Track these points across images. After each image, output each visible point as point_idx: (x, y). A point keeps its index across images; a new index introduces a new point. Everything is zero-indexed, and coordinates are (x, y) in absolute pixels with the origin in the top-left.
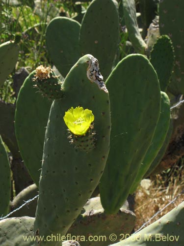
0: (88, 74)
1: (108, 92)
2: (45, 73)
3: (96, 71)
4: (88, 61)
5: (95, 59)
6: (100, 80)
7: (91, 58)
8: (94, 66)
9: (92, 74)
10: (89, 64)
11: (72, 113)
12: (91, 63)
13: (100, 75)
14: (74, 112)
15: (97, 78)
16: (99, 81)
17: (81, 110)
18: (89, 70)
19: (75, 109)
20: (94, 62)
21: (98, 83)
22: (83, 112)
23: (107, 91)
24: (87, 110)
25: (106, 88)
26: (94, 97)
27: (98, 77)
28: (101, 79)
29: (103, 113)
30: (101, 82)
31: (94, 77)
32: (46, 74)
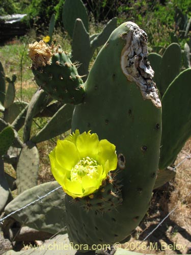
0: (123, 63)
1: (160, 105)
2: (43, 55)
3: (140, 56)
4: (126, 34)
5: (141, 32)
6: (147, 78)
7: (132, 29)
8: (137, 47)
9: (131, 63)
10: (125, 41)
11: (75, 143)
12: (132, 39)
13: (147, 66)
14: (78, 142)
15: (141, 72)
16: (145, 79)
17: (93, 140)
18: (126, 53)
19: (81, 136)
20: (137, 36)
21: (142, 83)
22: (98, 146)
23: (158, 103)
24: (105, 141)
25: (156, 96)
26: (130, 111)
27: (144, 70)
28: (148, 74)
29: (145, 149)
30: (149, 81)
31: (134, 69)
32: (45, 58)
